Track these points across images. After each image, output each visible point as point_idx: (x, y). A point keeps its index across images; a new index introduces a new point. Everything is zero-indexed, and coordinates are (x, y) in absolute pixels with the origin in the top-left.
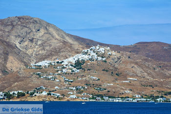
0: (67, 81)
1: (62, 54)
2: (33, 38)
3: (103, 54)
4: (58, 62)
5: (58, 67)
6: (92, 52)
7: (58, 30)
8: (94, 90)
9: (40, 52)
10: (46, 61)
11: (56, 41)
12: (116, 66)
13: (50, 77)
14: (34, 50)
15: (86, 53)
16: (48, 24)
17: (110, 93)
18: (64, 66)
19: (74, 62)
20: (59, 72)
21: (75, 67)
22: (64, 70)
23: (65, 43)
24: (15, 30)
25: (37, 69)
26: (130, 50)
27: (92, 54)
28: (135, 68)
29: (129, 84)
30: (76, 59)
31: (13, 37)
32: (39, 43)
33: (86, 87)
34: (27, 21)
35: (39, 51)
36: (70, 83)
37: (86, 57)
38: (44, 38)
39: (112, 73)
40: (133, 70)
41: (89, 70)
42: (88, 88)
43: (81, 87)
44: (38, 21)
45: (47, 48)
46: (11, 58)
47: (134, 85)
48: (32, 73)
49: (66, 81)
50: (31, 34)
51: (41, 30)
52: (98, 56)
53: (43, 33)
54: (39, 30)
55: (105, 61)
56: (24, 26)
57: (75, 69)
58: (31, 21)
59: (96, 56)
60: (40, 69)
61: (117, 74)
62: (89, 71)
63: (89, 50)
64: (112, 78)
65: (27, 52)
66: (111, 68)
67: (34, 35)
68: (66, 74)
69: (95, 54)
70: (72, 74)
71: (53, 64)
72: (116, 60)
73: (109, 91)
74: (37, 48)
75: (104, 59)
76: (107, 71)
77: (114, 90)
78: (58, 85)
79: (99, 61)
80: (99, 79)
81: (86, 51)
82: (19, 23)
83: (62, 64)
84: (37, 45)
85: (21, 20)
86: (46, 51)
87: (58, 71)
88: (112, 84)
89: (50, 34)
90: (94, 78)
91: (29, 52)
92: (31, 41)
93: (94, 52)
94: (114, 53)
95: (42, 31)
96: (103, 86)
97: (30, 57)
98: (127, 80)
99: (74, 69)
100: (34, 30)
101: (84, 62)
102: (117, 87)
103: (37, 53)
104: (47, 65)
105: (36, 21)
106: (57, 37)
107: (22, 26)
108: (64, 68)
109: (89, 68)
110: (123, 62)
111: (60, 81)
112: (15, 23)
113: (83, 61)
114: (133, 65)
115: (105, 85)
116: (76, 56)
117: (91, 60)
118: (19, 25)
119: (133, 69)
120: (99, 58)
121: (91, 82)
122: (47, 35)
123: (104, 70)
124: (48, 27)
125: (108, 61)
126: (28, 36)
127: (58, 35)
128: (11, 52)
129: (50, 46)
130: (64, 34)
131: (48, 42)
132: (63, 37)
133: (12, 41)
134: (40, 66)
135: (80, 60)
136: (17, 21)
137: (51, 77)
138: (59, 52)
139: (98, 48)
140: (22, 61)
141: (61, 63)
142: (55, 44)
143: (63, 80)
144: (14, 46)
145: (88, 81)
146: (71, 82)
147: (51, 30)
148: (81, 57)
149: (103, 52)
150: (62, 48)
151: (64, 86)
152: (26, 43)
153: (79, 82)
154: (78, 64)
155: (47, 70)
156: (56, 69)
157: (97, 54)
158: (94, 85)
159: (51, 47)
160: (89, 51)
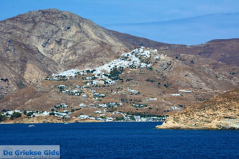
0: (97, 96)
1: (98, 59)
2: (61, 39)
3: (149, 59)
4: (88, 71)
5: (88, 78)
6: (134, 56)
7: (95, 27)
8: (131, 107)
9: (71, 58)
10: (72, 70)
11: (91, 42)
12: (165, 74)
13: (74, 91)
14: (62, 56)
15: (126, 58)
16: (82, 19)
17: (152, 111)
18: (96, 76)
19: (109, 71)
20: (88, 84)
21: (109, 77)
22: (95, 82)
23: (103, 44)
24: (37, 28)
25: (61, 80)
26: (200, 52)
27: (134, 58)
28: (189, 76)
29: (180, 99)
30: (112, 66)
31: (34, 38)
32: (70, 45)
33: (121, 104)
34: (54, 16)
35: (68, 57)
36: (101, 98)
37: (125, 63)
38: (76, 39)
39: (159, 84)
40: (186, 80)
41: (129, 80)
42: (124, 105)
43: (114, 103)
44: (68, 16)
45: (80, 52)
46: (30, 66)
47: (186, 100)
48: (52, 87)
49: (95, 96)
50: (59, 34)
51: (72, 29)
52: (142, 61)
53: (75, 31)
54: (69, 28)
55: (151, 69)
56: (50, 23)
57: (110, 79)
58: (59, 16)
59: (139, 61)
60: (64, 80)
61: (165, 85)
62: (128, 83)
63: (130, 53)
64: (159, 91)
65: (53, 58)
66: (158, 77)
67: (62, 35)
68: (97, 86)
69: (137, 59)
70: (104, 86)
71: (82, 73)
72: (165, 67)
73: (150, 108)
74: (67, 52)
75: (149, 66)
76: (152, 81)
77: (157, 107)
78: (84, 102)
79: (142, 68)
80: (139, 93)
81: (126, 55)
82: (43, 19)
83: (94, 73)
84: (66, 48)
85: (46, 15)
86: (77, 56)
87: (87, 82)
88: (156, 99)
89: (84, 32)
90: (132, 91)
91: (56, 57)
92: (59, 42)
93: (137, 56)
94: (162, 57)
95: (74, 29)
96: (144, 102)
97: (57, 64)
98: (178, 93)
99: (108, 80)
100: (63, 28)
101: (122, 71)
102: (161, 103)
103: (66, 60)
104: (73, 75)
105: (65, 16)
106: (94, 36)
107: (47, 22)
108: (95, 78)
109: (129, 78)
110: (175, 69)
111: (88, 96)
112: (37, 19)
113: (122, 69)
114: (187, 72)
115: (146, 101)
116: (113, 62)
117: (132, 67)
118: (43, 21)
119: (187, 78)
120: (142, 64)
121: (128, 96)
122: (80, 35)
123: (148, 80)
124: (81, 24)
125: (154, 68)
126: (55, 36)
127: (96, 34)
128: (30, 59)
129: (84, 48)
130: (103, 33)
131: (81, 43)
132: (102, 37)
133: (34, 44)
134: (64, 76)
135: (118, 67)
136: (40, 17)
137: (76, 91)
138: (95, 56)
139: (141, 50)
140: (45, 70)
141: (92, 72)
142: (90, 46)
143: (91, 95)
144: (35, 50)
145: (125, 96)
146: (103, 97)
147: (86, 27)
148: (118, 63)
149: (149, 56)
150: (98, 52)
151: (92, 102)
152: (52, 46)
153: (113, 96)
154: (115, 73)
155: (73, 83)
156: (85, 81)
157: (140, 58)
158: (131, 100)
159: (85, 51)
160: (130, 55)
